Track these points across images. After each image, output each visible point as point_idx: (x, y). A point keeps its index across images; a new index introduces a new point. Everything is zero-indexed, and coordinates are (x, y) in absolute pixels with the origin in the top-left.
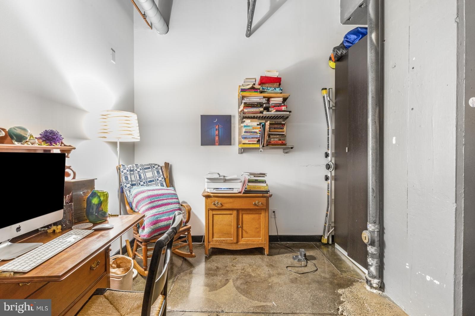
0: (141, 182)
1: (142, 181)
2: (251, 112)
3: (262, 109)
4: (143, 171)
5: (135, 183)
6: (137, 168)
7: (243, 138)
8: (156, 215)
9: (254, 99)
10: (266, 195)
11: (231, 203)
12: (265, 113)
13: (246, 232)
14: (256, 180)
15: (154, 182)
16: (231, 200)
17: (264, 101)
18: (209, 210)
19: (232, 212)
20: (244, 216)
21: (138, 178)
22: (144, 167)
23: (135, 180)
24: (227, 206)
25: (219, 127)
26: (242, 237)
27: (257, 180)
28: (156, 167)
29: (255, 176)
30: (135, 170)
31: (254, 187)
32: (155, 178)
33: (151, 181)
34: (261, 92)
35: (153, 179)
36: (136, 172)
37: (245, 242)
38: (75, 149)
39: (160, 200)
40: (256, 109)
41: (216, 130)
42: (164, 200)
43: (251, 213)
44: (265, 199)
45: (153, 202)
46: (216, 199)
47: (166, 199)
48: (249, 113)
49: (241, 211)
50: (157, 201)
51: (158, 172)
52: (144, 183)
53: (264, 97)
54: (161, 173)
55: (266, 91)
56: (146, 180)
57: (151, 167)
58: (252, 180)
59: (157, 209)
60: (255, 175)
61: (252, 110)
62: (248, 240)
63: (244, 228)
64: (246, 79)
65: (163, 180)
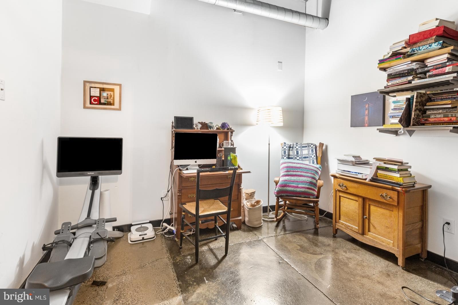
0: (297, 157)
1: (299, 157)
2: (395, 84)
3: (410, 78)
4: (301, 148)
5: (292, 157)
6: (297, 146)
7: (390, 116)
8: (286, 181)
9: (400, 68)
10: (397, 188)
11: (355, 188)
12: (416, 82)
13: (375, 228)
14: (386, 168)
15: (308, 159)
16: (356, 185)
17: (414, 66)
18: (336, 191)
19: (358, 198)
20: (372, 208)
21: (296, 154)
22: (302, 146)
23: (292, 154)
24: (351, 190)
25: (369, 106)
26: (369, 231)
27: (388, 168)
28: (312, 146)
29: (385, 163)
30: (294, 147)
31: (386, 176)
32: (309, 156)
33: (305, 158)
34: (411, 56)
35: (308, 156)
36: (295, 149)
37: (372, 237)
38: (234, 131)
39: (295, 171)
40: (403, 80)
41: (366, 110)
42: (299, 172)
43: (380, 206)
44: (396, 193)
45: (289, 171)
46: (341, 180)
47: (300, 172)
48: (393, 85)
49: (368, 200)
50: (292, 171)
51: (312, 150)
52: (300, 158)
53: (413, 61)
54: (314, 152)
55: (417, 52)
56: (302, 156)
57: (308, 145)
58: (382, 168)
59: (290, 177)
60: (386, 161)
61: (398, 81)
62: (376, 237)
63: (371, 221)
64: (393, 44)
65: (315, 158)
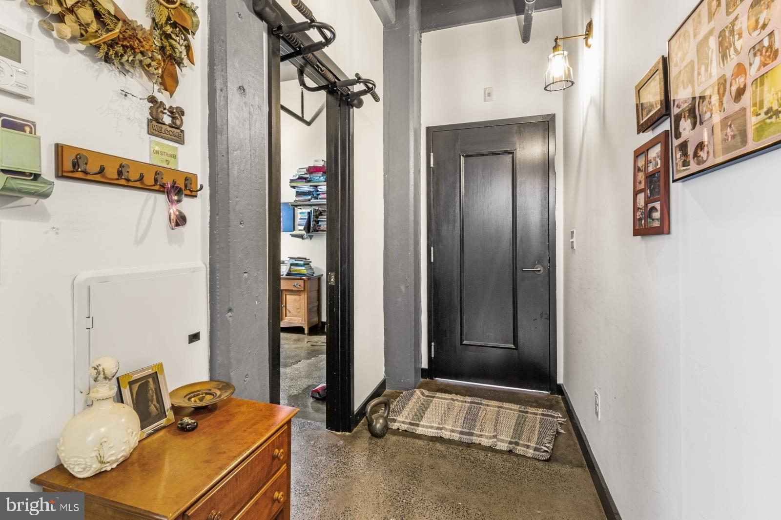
2: (301, 200)
3: (310, 197)
7: (298, 224)
9: (303, 188)
10: (303, 277)
12: (313, 201)
13: (290, 312)
14: (296, 264)
17: (311, 189)
20: (288, 297)
26: (286, 316)
27: (298, 264)
29: (296, 260)
31: (296, 270)
34: (310, 181)
37: (288, 320)
40: (305, 198)
43: (293, 293)
44: (303, 281)
49: (285, 291)
53: (311, 186)
55: (313, 180)
58: (294, 264)
61: (302, 198)
62: (291, 319)
63: (288, 307)
64: (300, 169)
